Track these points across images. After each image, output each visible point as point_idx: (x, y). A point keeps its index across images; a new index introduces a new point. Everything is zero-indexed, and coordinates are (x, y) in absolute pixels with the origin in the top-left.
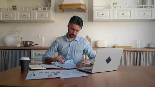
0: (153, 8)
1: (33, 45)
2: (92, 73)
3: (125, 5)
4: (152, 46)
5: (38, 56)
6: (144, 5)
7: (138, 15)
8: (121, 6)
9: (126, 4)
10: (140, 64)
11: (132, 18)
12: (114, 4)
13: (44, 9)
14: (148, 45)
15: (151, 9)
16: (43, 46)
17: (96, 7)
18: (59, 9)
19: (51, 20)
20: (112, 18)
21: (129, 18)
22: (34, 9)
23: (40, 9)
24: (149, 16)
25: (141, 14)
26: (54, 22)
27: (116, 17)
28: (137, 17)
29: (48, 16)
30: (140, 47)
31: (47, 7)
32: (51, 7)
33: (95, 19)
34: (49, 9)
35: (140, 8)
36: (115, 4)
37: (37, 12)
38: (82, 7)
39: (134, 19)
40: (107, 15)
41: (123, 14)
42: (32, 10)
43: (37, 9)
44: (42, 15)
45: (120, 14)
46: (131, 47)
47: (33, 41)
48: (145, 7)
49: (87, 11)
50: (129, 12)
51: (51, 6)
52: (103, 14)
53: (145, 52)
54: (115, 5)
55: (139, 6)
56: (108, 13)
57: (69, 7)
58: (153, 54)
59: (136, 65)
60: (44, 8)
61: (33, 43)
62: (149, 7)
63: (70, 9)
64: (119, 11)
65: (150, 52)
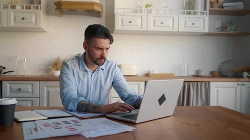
0: (205, 16)
1: (5, 73)
2: (137, 122)
3: (164, 9)
4: (203, 74)
5: (14, 92)
6: (192, 10)
7: (184, 25)
8: (158, 10)
9: (165, 7)
10: (188, 104)
11: (176, 30)
12: (147, 5)
13: (26, 8)
14: (198, 71)
15: (202, 16)
16: (23, 74)
17: (119, 10)
18: (56, 9)
19: (40, 28)
20: (144, 29)
21: (170, 29)
22: (6, 7)
23: (18, 7)
24: (200, 28)
25: (189, 24)
26: (46, 32)
27: (151, 28)
28: (182, 29)
29: (34, 21)
30: (186, 75)
31: (32, 6)
32: (39, 6)
33: (119, 29)
34: (37, 8)
35: (187, 14)
36: (150, 6)
37: (14, 12)
38: (97, 8)
39: (178, 32)
40: (137, 24)
41: (162, 23)
42: (3, 8)
43: (13, 7)
44: (23, 19)
45: (158, 23)
46: (174, 75)
47: (4, 66)
48: (194, 13)
49: (103, 15)
50: (172, 19)
51: (40, 4)
52: (130, 22)
53: (196, 84)
54: (149, 8)
55: (186, 11)
56: (139, 20)
57: (74, 7)
58: (207, 86)
59: (183, 105)
60: (26, 6)
61: (4, 68)
62: (199, 14)
63: (75, 10)
64: (156, 18)
65: (203, 83)
